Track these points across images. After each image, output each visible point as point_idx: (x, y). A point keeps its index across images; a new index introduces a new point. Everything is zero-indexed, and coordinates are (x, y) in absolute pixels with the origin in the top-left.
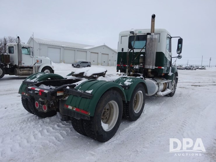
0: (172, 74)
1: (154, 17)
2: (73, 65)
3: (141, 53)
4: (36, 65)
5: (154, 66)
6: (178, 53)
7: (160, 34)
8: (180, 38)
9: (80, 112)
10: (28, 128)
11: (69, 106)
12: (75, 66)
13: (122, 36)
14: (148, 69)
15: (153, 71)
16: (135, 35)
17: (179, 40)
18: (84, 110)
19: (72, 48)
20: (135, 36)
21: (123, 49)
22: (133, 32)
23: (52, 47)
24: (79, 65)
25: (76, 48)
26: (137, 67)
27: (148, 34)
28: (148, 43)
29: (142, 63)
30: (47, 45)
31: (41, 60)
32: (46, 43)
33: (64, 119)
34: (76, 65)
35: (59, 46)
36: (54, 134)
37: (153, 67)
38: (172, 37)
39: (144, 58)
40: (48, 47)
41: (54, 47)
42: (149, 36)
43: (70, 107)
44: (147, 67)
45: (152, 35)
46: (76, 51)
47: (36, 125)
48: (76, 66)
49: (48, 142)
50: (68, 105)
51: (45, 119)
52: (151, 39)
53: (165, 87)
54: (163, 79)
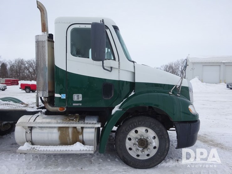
12: (230, 87)
23: (208, 64)
30: (202, 63)
37: (44, 94)
53: (68, 136)
54: (73, 120)
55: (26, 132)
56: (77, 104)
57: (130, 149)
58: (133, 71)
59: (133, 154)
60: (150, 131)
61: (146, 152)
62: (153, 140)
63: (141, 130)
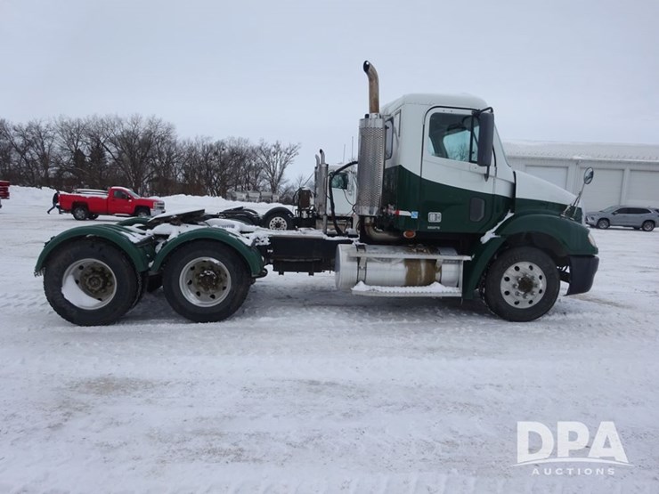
0: (492, 239)
7: (400, 112)
14: (364, 217)
23: (539, 163)
24: (607, 220)
30: (524, 159)
34: (597, 218)
35: (561, 160)
40: (527, 166)
41: (545, 164)
53: (420, 273)
54: (422, 251)
55: (359, 268)
56: (434, 228)
57: (507, 293)
58: (513, 181)
59: (509, 300)
60: (536, 268)
61: (529, 297)
62: (540, 281)
63: (524, 266)
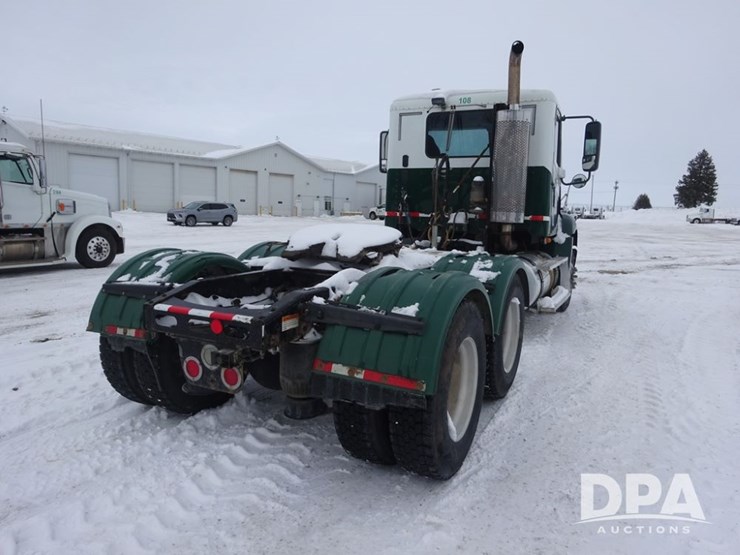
0: (567, 239)
1: (518, 49)
2: (171, 217)
3: (474, 171)
4: (57, 220)
5: (523, 214)
6: (585, 170)
7: (535, 107)
8: (590, 120)
9: (384, 381)
10: (149, 455)
11: (334, 365)
12: (178, 219)
13: (401, 115)
14: (501, 225)
15: (519, 231)
16: (448, 110)
17: (588, 125)
18: (400, 374)
19: (160, 155)
20: (449, 113)
21: (406, 159)
22: (442, 99)
23: (85, 151)
24: (193, 216)
25: (178, 157)
26: (460, 218)
27: (500, 107)
28: (499, 137)
29: (479, 204)
30: (65, 144)
31: (74, 203)
32: (60, 139)
33: (299, 413)
34: (184, 215)
35: (110, 149)
36: (259, 468)
37: (518, 218)
38: (564, 119)
39: (488, 188)
40: (70, 154)
42: (502, 115)
43: (340, 370)
44: (499, 217)
45: (514, 111)
46: (177, 166)
47: (176, 443)
48: (182, 219)
49: (254, 499)
50: (329, 363)
51: (197, 416)
52: (513, 124)
